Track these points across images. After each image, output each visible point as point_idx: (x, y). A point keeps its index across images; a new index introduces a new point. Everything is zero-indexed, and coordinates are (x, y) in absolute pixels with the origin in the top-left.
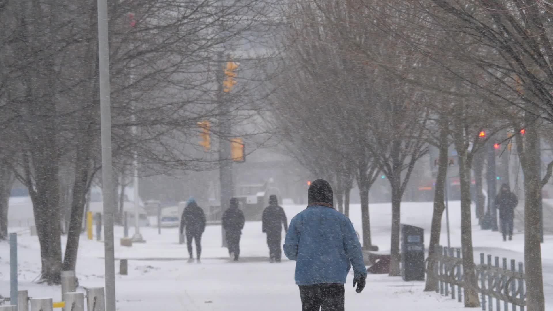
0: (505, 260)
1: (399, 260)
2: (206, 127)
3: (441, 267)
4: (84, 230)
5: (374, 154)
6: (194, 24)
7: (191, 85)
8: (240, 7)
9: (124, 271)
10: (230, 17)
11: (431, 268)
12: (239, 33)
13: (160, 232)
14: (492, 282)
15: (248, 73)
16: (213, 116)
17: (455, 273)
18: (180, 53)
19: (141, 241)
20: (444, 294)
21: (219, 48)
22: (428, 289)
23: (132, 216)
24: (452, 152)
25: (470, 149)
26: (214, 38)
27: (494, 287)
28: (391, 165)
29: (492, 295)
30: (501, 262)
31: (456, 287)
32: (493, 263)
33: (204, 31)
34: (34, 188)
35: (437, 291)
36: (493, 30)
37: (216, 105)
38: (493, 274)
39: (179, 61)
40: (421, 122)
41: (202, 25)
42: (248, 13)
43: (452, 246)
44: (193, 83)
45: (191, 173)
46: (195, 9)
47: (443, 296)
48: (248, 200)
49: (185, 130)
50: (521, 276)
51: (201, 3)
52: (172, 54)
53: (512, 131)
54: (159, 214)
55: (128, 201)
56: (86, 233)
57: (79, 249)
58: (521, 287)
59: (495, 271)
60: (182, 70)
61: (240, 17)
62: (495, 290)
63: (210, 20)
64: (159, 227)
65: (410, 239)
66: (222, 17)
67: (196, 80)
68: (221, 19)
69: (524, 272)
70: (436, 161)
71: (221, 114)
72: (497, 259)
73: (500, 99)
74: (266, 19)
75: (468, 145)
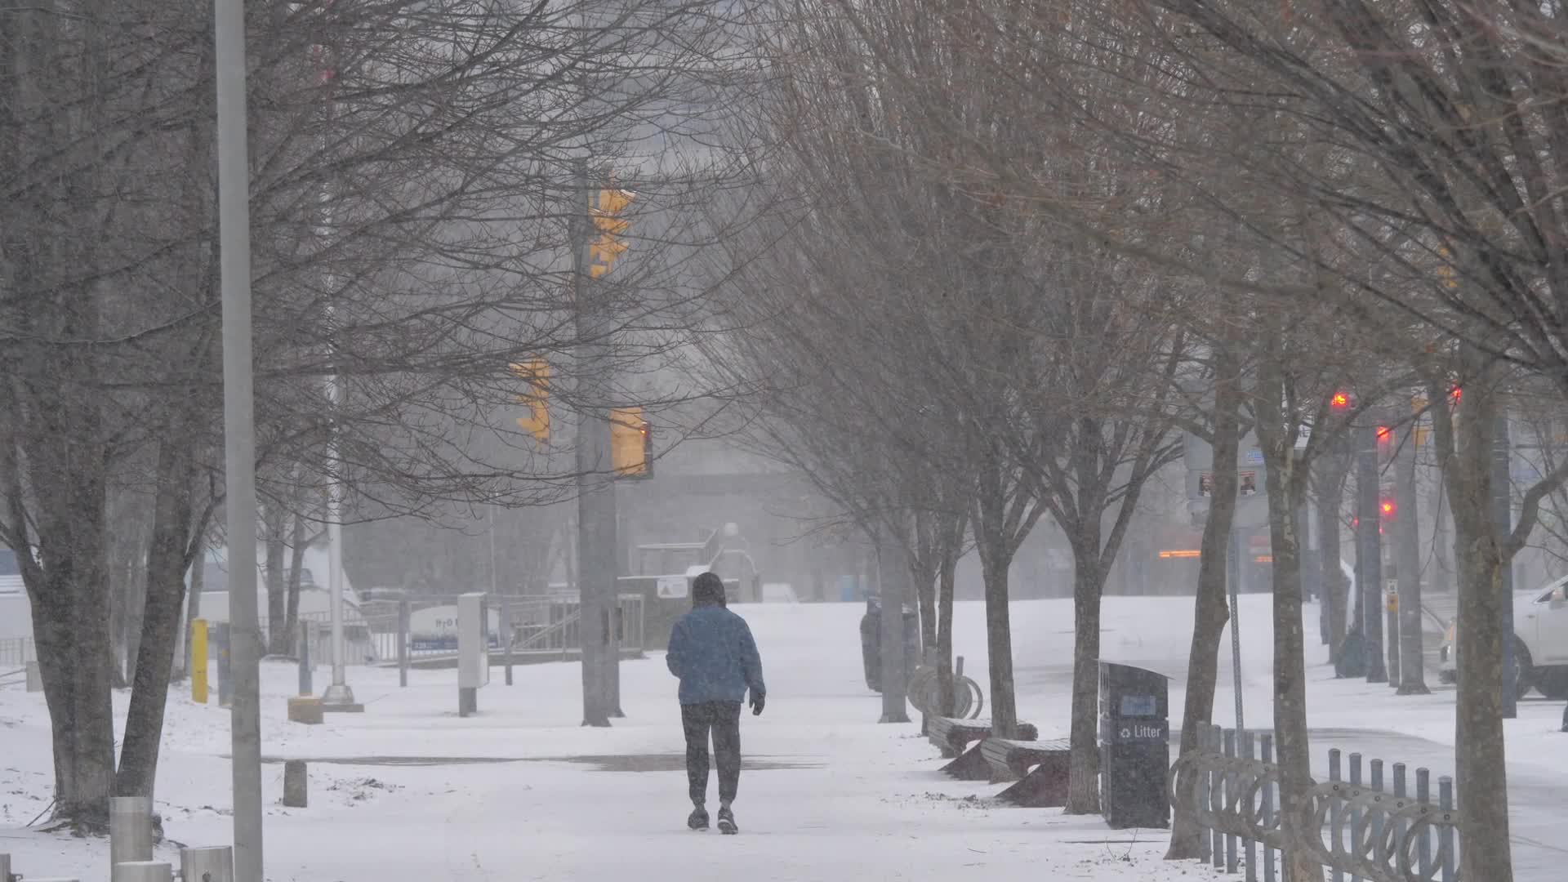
0: (1400, 769)
1: (1095, 768)
2: (536, 377)
3: (1217, 787)
4: (181, 675)
5: (1025, 460)
6: (501, 78)
7: (492, 256)
8: (637, 31)
9: (295, 796)
10: (606, 58)
11: (1187, 791)
12: (631, 105)
13: (403, 683)
14: (1363, 831)
15: (659, 223)
16: (557, 346)
17: (1257, 806)
18: (463, 164)
19: (349, 706)
20: (1225, 868)
21: (574, 148)
22: (1180, 850)
23: (325, 633)
24: (1250, 456)
25: (1302, 443)
26: (559, 119)
27: (1368, 848)
28: (1074, 488)
29: (1362, 871)
30: (1388, 775)
31: (1259, 846)
32: (1366, 776)
33: (530, 100)
34: (34, 551)
35: (1205, 860)
36: (1366, 104)
37: (564, 315)
38: (1365, 810)
39: (458, 187)
40: (1161, 367)
41: (526, 81)
42: (659, 47)
43: (1248, 725)
44: (499, 252)
45: (492, 512)
46: (503, 35)
47: (1221, 871)
48: (660, 588)
49: (475, 387)
50: (1447, 817)
51: (521, 18)
52: (435, 164)
53: (1421, 394)
54: (401, 626)
55: (312, 587)
56: (188, 682)
57: (165, 729)
58: (1446, 846)
59: (1371, 801)
60: (464, 213)
61: (635, 58)
62: (1370, 856)
63: (547, 68)
64: (403, 664)
65: (1128, 707)
66: (584, 57)
67: (504, 241)
68: (580, 64)
69: (1455, 806)
70: (1202, 481)
71: (582, 340)
72: (1377, 766)
73: (1384, 303)
74: (711, 66)
75: (1294, 434)
